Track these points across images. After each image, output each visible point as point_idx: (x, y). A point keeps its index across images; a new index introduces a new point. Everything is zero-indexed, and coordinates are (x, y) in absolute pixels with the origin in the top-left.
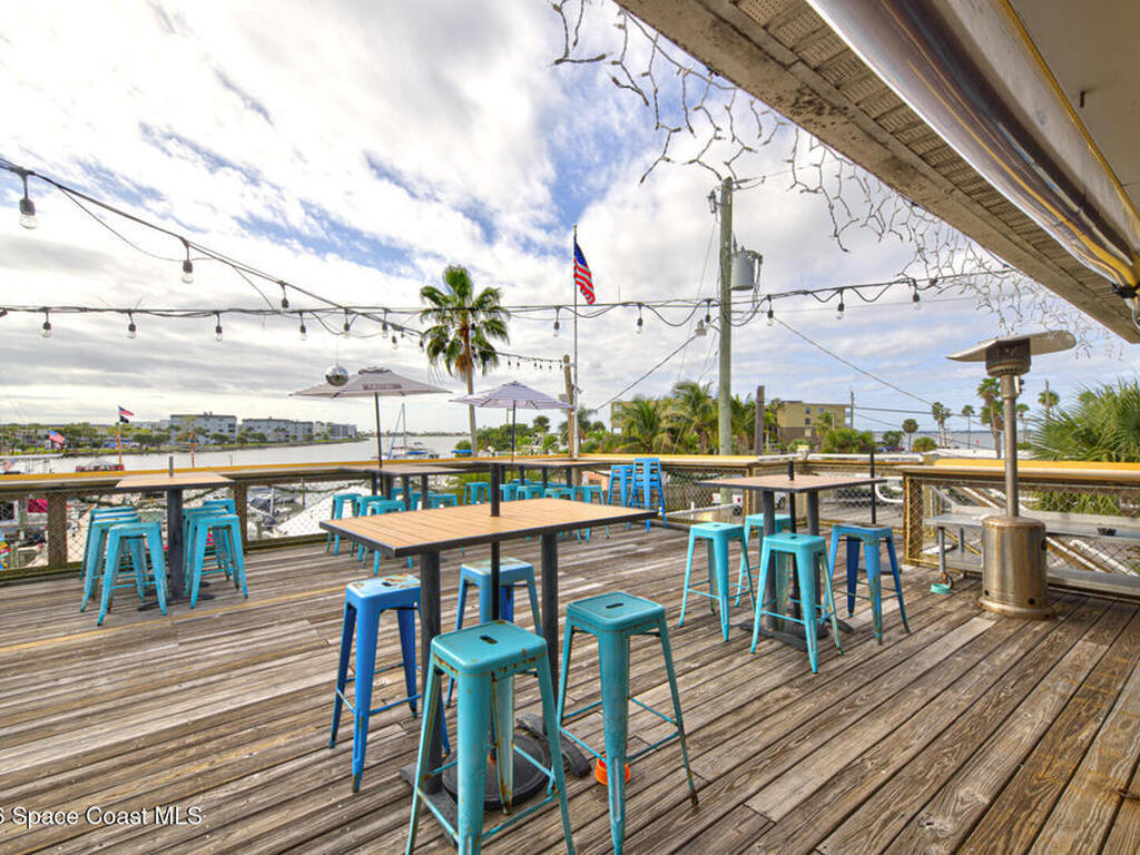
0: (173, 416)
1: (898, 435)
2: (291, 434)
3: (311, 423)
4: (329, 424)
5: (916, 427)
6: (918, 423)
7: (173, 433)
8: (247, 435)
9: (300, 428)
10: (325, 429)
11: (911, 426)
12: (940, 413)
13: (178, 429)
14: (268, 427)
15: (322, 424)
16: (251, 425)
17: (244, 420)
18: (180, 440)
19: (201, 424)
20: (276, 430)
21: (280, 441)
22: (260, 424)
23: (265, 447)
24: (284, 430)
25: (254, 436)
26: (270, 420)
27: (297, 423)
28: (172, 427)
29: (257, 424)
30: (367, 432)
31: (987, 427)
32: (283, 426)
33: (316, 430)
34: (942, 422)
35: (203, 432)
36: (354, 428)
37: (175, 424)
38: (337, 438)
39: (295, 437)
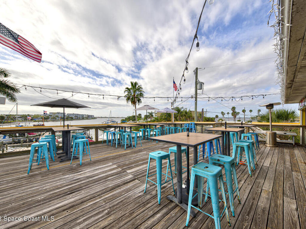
0: (50, 113)
1: (214, 118)
2: (79, 117)
3: (83, 115)
4: (87, 115)
5: (218, 117)
6: (218, 116)
7: (50, 117)
8: (68, 117)
9: (81, 116)
10: (87, 116)
11: (217, 116)
12: (223, 113)
13: (51, 116)
14: (73, 116)
15: (86, 115)
16: (69, 115)
17: (67, 114)
18: (52, 118)
19: (57, 115)
20: (75, 116)
21: (76, 119)
22: (71, 115)
23: (73, 120)
24: (77, 116)
25: (70, 118)
26: (73, 114)
27: (80, 115)
28: (50, 115)
29: (70, 115)
30: (96, 117)
31: (233, 117)
32: (77, 115)
33: (84, 116)
34: (223, 116)
35: (57, 117)
36: (93, 116)
37: (51, 115)
38: (89, 118)
39: (80, 118)
